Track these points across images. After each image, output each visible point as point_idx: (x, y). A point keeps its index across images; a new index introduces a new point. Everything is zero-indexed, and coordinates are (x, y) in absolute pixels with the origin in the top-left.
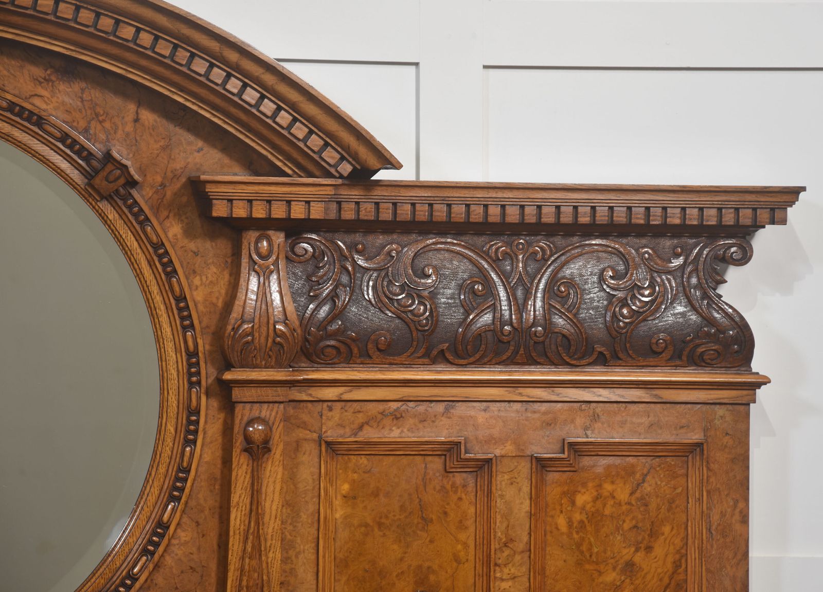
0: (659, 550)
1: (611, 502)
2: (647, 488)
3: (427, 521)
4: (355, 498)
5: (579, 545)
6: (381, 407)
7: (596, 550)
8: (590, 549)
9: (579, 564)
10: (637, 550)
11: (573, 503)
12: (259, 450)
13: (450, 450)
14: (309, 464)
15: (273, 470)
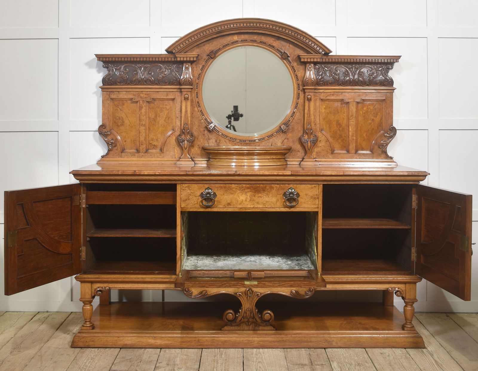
0: (378, 117)
1: (370, 109)
2: (376, 107)
3: (338, 112)
4: (326, 108)
5: (364, 116)
6: (330, 93)
7: (367, 117)
9: (364, 119)
10: (374, 117)
11: (363, 109)
12: (309, 100)
13: (342, 100)
14: (318, 103)
15: (312, 103)
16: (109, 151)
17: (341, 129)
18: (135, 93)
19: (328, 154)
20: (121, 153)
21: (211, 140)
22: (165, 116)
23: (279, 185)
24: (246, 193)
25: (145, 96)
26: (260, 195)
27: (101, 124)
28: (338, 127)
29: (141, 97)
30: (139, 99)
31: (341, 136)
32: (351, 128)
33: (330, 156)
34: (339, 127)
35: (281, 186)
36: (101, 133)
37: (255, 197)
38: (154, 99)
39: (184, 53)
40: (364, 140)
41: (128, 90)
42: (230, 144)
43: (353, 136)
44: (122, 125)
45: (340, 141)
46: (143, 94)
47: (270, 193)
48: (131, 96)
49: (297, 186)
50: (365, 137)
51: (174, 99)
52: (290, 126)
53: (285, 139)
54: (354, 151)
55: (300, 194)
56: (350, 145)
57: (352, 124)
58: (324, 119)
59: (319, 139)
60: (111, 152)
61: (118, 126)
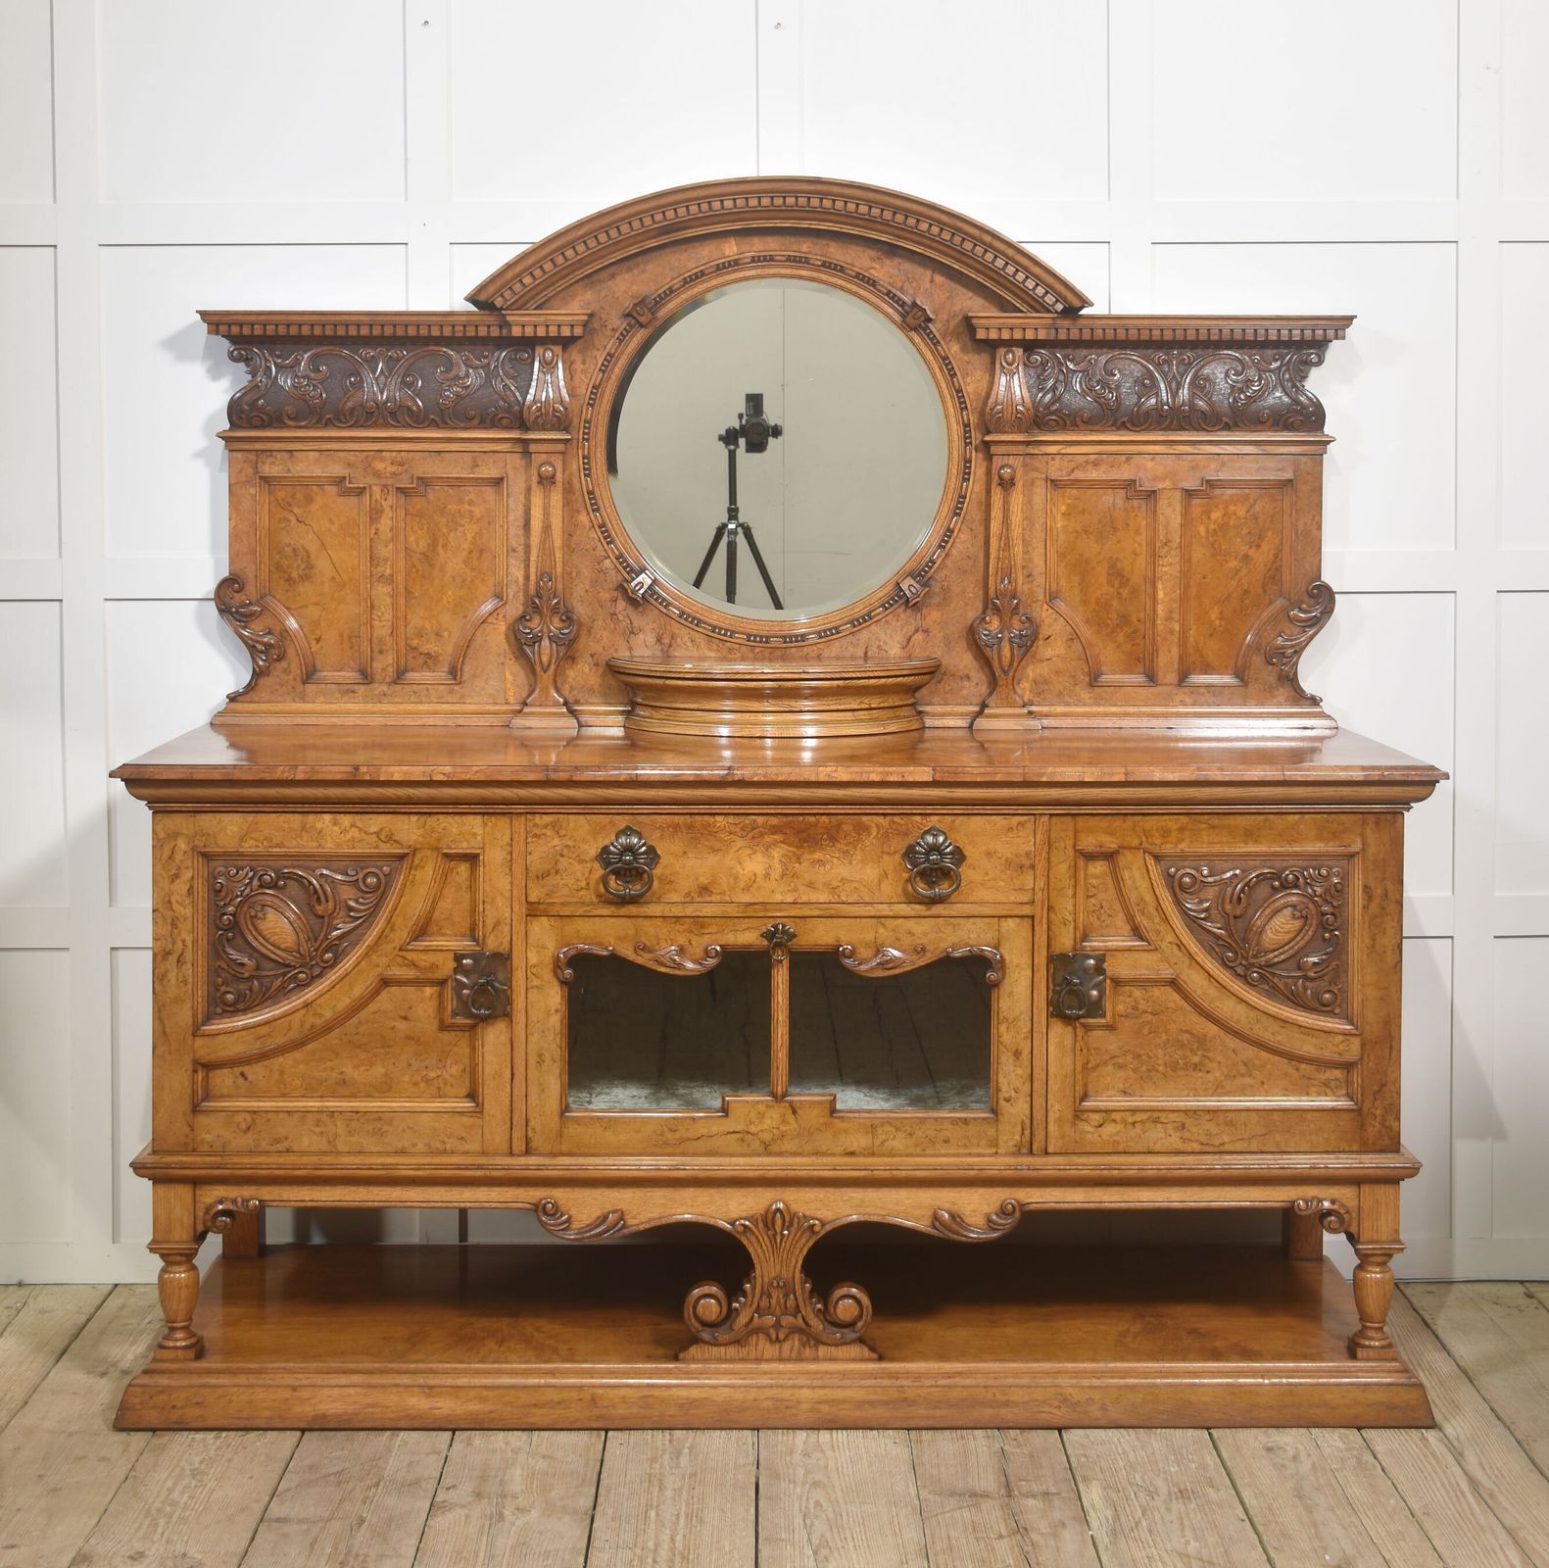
0: (1264, 547)
1: (1233, 517)
2: (1257, 508)
3: (1115, 529)
4: (1069, 515)
5: (1213, 545)
6: (1085, 458)
7: (1224, 547)
8: (1220, 547)
9: (1213, 556)
10: (1251, 547)
11: (1209, 518)
12: (1007, 484)
13: (1130, 485)
14: (1040, 493)
15: (1017, 497)
16: (257, 674)
17: (1125, 592)
18: (351, 457)
19: (1077, 688)
20: (304, 683)
21: (641, 636)
22: (466, 546)
23: (888, 818)
24: (768, 847)
25: (391, 469)
26: (818, 855)
27: (226, 574)
28: (1113, 586)
29: (377, 474)
30: (370, 480)
31: (1124, 619)
32: (1164, 589)
33: (1085, 695)
34: (1116, 585)
35: (894, 822)
36: (224, 610)
37: (800, 863)
38: (425, 481)
39: (535, 309)
40: (1211, 635)
41: (329, 446)
42: (710, 650)
43: (1172, 619)
44: (306, 577)
45: (1121, 637)
46: (382, 460)
47: (855, 847)
48: (337, 470)
49: (954, 822)
50: (1217, 622)
51: (502, 479)
52: (936, 580)
53: (916, 631)
54: (1172, 677)
55: (966, 853)
56: (1160, 651)
57: (1165, 573)
58: (1062, 556)
59: (1044, 632)
60: (263, 681)
61: (289, 580)
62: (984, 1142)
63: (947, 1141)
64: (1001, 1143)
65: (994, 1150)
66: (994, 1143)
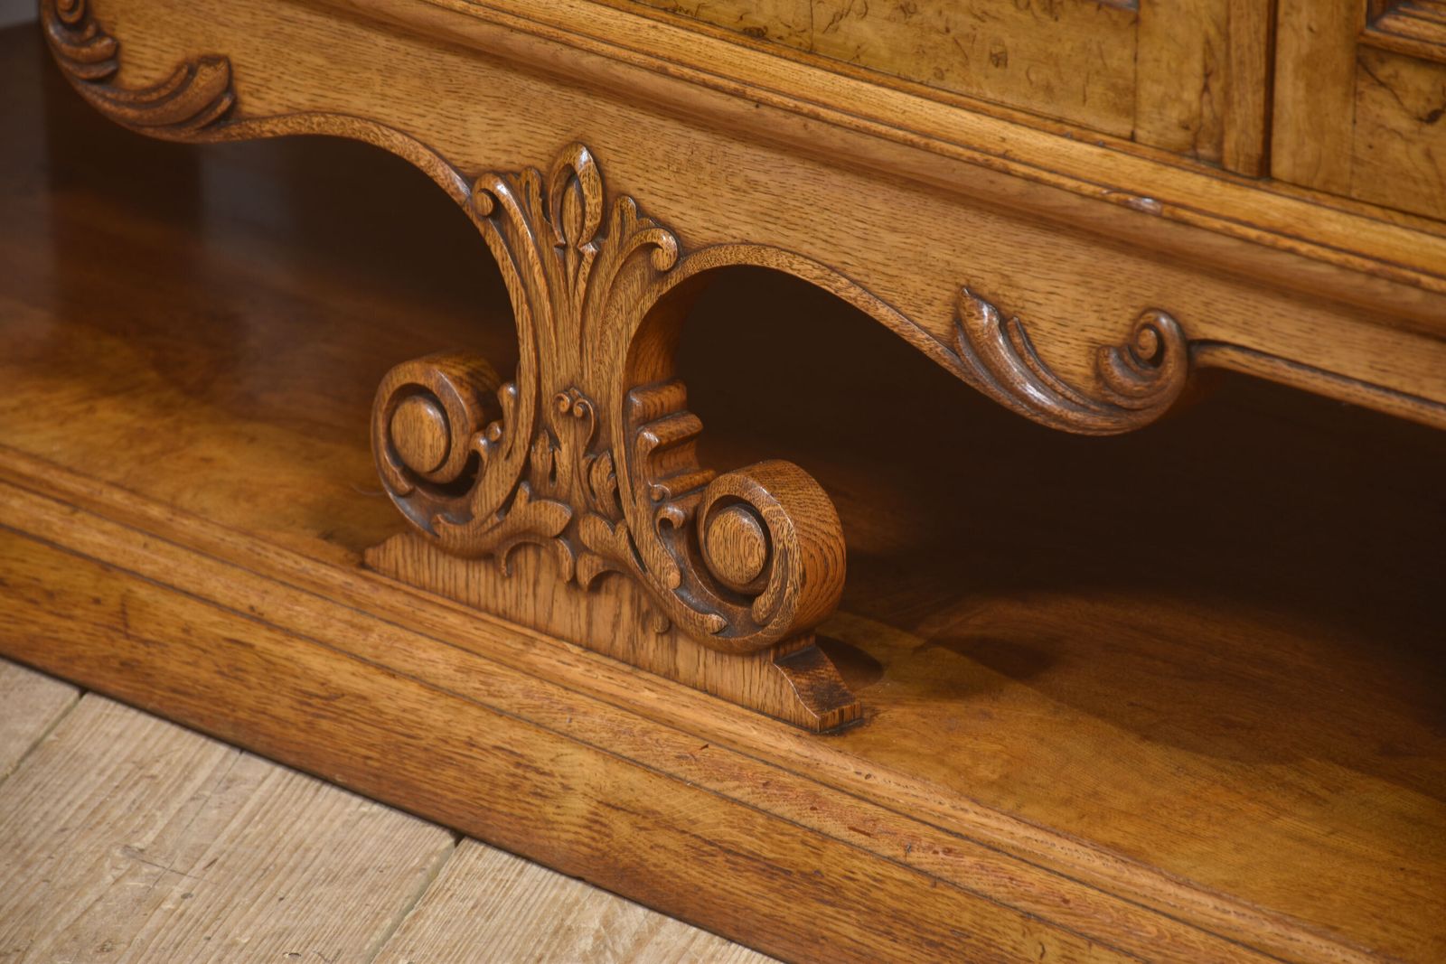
62: (1096, 89)
63: (999, 60)
64: (1145, 107)
65: (1124, 127)
66: (1126, 100)
